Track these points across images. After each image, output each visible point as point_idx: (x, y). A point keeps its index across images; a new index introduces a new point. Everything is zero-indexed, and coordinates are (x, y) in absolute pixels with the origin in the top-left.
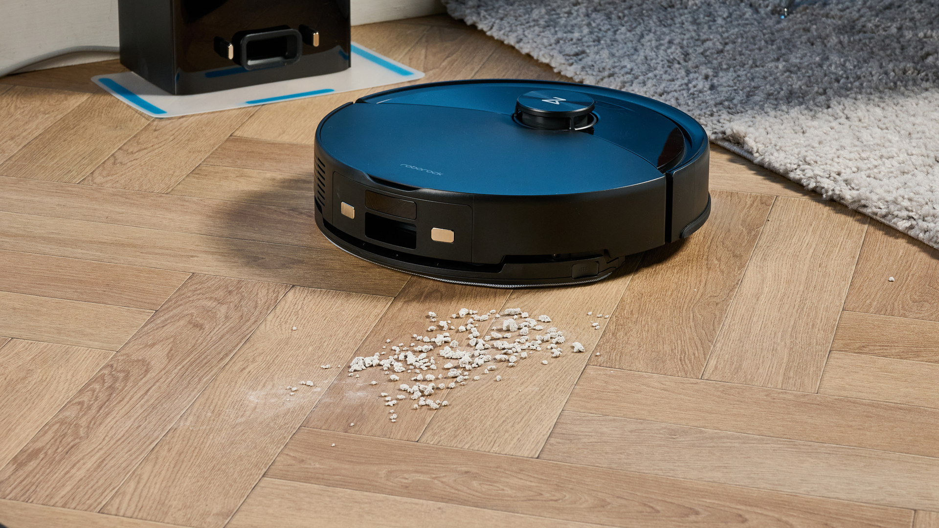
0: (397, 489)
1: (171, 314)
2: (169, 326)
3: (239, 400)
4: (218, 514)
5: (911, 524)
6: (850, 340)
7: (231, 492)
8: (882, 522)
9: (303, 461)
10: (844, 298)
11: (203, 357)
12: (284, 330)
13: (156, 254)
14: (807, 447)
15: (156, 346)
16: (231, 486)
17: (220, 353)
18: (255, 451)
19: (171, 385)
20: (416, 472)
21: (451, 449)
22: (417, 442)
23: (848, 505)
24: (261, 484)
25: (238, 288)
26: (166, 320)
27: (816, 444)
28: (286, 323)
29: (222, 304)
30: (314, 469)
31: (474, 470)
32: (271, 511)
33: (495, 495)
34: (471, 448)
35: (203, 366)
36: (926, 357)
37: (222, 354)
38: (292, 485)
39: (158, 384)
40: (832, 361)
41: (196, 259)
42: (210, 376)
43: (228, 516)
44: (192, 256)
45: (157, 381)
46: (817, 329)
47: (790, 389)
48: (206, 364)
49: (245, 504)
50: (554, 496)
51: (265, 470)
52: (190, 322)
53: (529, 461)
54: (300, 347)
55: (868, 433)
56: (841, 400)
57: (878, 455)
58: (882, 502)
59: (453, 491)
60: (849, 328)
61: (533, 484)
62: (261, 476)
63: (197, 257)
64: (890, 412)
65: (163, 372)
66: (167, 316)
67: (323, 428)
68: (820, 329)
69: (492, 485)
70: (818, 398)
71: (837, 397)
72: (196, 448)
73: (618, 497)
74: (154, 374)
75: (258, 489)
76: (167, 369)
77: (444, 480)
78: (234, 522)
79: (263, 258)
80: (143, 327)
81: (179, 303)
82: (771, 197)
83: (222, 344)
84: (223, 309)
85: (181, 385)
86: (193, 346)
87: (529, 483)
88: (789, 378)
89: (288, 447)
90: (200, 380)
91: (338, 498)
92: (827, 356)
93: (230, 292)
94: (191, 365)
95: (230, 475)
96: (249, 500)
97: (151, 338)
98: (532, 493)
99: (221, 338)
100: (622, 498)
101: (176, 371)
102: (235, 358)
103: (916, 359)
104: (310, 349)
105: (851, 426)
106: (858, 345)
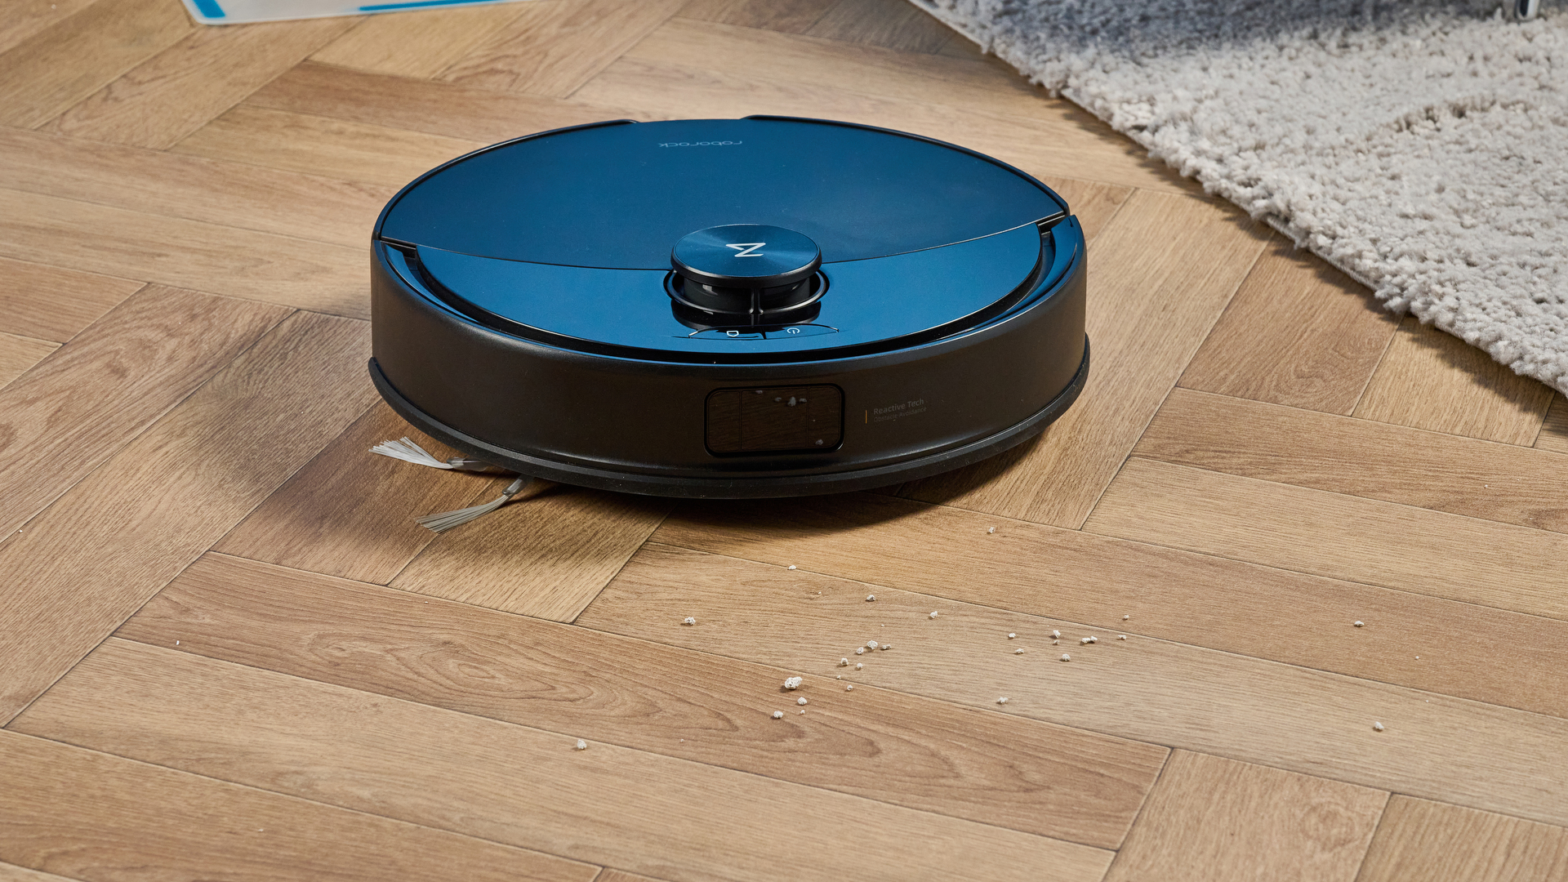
0: (320, 668)
1: (86, 349)
2: (73, 369)
3: (129, 500)
4: (10, 698)
5: (1157, 774)
6: (1169, 438)
7: (49, 659)
8: (1107, 766)
9: (188, 610)
10: (1186, 365)
11: (104, 425)
12: (252, 383)
13: (106, 249)
14: (1027, 626)
15: (39, 404)
16: (53, 648)
17: (133, 419)
18: (117, 589)
19: (32, 471)
20: (364, 638)
21: (437, 602)
22: (386, 585)
23: (1061, 734)
24: (103, 649)
25: (209, 310)
26: (73, 360)
27: (1046, 620)
28: (259, 372)
29: (171, 335)
30: (200, 625)
31: (458, 640)
32: (98, 696)
33: (477, 687)
34: (470, 601)
35: (98, 440)
36: (1286, 473)
37: (136, 421)
38: (152, 652)
39: (12, 468)
40: (1126, 475)
41: (164, 259)
42: (101, 457)
43: (25, 702)
44: (160, 255)
45: (14, 463)
46: (1120, 418)
47: (1037, 520)
48: (103, 436)
49: (63, 681)
50: (574, 691)
51: (119, 624)
52: (108, 365)
53: (556, 627)
54: (265, 414)
55: (1140, 605)
56: (1117, 544)
57: (1143, 646)
58: (1121, 731)
59: (411, 675)
60: (1174, 418)
61: (547, 669)
62: (108, 634)
63: (166, 256)
64: (1191, 568)
65: (29, 449)
66: (76, 354)
67: (243, 555)
68: (1127, 417)
69: (476, 668)
70: (1079, 539)
71: (1111, 539)
72: (25, 580)
73: (679, 700)
74: (13, 451)
75: (95, 656)
76: (38, 443)
77: (402, 655)
78: (29, 713)
79: (269, 262)
80: (32, 370)
81: (106, 332)
82: (1124, 190)
83: (143, 403)
84: (172, 344)
85: (49, 470)
86: (97, 405)
87: (540, 667)
88: (1043, 501)
89: (174, 584)
90: (83, 463)
91: (218, 679)
92: (1120, 465)
93: (193, 317)
94: (79, 437)
95: (60, 629)
96: (71, 677)
97: (35, 388)
98: (539, 685)
99: (146, 394)
100: (685, 702)
101: (51, 446)
102: (154, 429)
103: (1268, 477)
104: (281, 416)
105: (1117, 591)
106: (1178, 448)
